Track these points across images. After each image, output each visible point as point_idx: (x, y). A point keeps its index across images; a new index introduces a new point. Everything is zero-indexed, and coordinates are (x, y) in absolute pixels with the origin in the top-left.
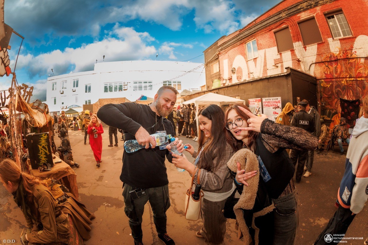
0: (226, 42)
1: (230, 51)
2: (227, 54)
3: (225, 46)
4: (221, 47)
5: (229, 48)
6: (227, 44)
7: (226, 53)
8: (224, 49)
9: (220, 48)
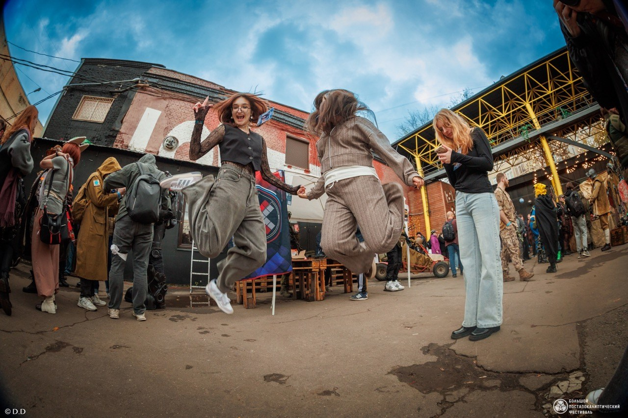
0: (179, 80)
1: (176, 101)
2: (166, 102)
3: (169, 84)
4: (157, 80)
5: (180, 95)
6: (176, 86)
7: (165, 99)
8: (162, 89)
9: (155, 81)
